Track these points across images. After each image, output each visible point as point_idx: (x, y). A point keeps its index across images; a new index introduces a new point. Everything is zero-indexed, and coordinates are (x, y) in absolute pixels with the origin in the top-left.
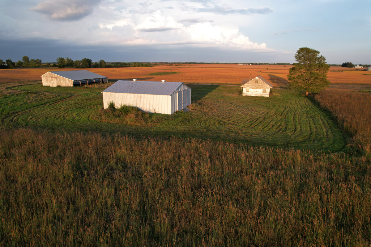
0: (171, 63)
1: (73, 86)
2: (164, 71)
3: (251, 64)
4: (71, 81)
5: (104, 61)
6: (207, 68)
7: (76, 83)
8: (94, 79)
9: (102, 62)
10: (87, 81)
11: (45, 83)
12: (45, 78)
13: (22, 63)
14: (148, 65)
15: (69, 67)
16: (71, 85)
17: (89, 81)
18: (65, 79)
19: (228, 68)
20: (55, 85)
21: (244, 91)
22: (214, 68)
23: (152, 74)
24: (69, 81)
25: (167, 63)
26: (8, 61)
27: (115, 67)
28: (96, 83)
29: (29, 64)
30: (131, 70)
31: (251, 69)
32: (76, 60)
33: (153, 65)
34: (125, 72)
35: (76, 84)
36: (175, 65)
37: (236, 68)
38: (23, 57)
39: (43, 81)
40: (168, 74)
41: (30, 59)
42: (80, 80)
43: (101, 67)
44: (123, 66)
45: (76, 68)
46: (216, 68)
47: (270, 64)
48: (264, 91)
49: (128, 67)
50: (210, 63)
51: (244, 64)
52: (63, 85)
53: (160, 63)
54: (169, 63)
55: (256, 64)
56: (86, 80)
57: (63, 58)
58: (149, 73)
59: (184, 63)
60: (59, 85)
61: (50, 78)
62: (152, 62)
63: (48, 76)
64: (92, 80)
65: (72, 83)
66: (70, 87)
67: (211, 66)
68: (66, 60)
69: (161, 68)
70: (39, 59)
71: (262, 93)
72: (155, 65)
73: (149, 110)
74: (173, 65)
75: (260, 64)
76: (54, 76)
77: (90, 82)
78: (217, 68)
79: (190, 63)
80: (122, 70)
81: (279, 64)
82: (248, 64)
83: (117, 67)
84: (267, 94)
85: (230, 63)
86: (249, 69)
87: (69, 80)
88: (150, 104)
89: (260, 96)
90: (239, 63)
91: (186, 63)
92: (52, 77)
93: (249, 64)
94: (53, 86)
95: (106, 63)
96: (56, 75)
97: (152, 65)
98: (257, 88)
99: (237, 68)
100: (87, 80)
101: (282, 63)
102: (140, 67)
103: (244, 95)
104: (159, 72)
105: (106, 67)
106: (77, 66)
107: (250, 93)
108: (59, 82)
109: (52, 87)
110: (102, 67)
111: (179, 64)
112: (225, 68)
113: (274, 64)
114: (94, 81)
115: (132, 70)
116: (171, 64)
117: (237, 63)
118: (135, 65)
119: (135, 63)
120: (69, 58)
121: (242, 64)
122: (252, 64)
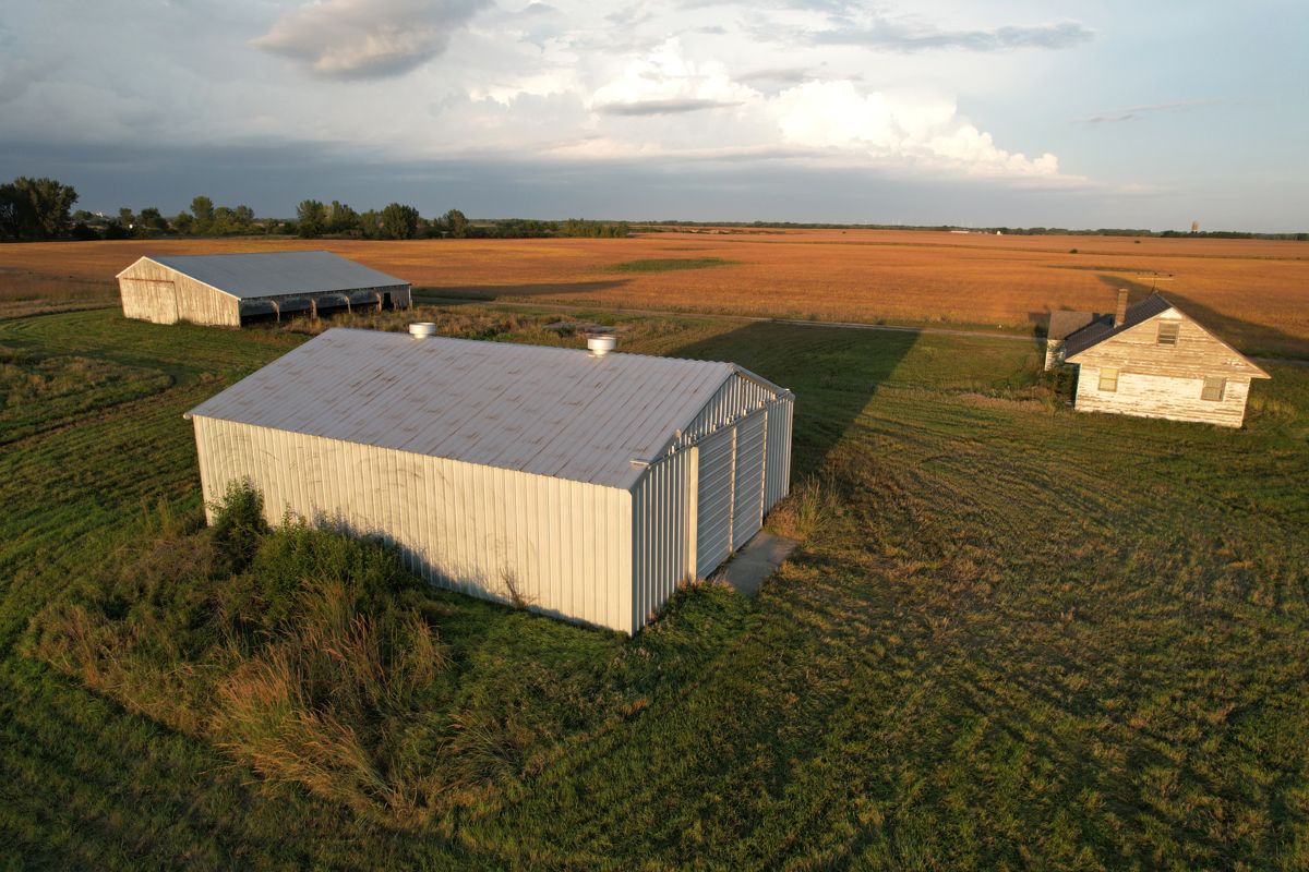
0: (705, 225)
1: (238, 322)
2: (676, 253)
3: (999, 233)
4: (233, 301)
5: (461, 215)
6: (839, 246)
7: (257, 308)
8: (347, 292)
9: (454, 218)
10: (310, 302)
11: (132, 307)
12: (130, 284)
13: (190, 219)
14: (621, 230)
15: (339, 235)
16: (230, 319)
17: (322, 301)
18: (207, 291)
19: (919, 245)
20: (169, 318)
21: (1087, 383)
22: (863, 243)
23: (625, 267)
24: (224, 301)
25: (691, 224)
26: (150, 214)
27: (502, 237)
28: (355, 307)
29: (212, 225)
30: (551, 250)
31: (1009, 249)
32: (367, 211)
33: (638, 231)
34: (525, 256)
35: (254, 316)
36: (720, 233)
37: (951, 246)
38: (195, 201)
39: (125, 299)
40: (689, 267)
41: (216, 206)
42: (276, 298)
43: (450, 236)
44: (530, 233)
45: (362, 239)
46: (871, 244)
47: (1071, 233)
48: (1214, 392)
49: (546, 236)
50: (847, 227)
51: (971, 230)
52: (200, 317)
53: (665, 223)
54: (696, 224)
55: (1019, 232)
56: (307, 298)
57: (320, 204)
58: (617, 262)
59: (750, 226)
60: (186, 317)
61: (152, 286)
62: (637, 221)
63: (143, 277)
64: (338, 295)
65: (236, 312)
66: (228, 328)
67: (851, 236)
68: (330, 213)
69: (667, 241)
70: (244, 208)
71: (1197, 403)
72: (645, 230)
73: (471, 573)
74: (712, 232)
75: (1033, 232)
76: (164, 278)
77: (327, 305)
78: (877, 244)
79: (771, 225)
80: (520, 249)
81: (1106, 233)
82: (988, 230)
83: (507, 237)
84: (1229, 412)
85: (921, 228)
86: (1003, 252)
87: (222, 296)
88: (480, 534)
89: (1182, 419)
90: (953, 228)
91: (758, 225)
92: (158, 281)
93: (994, 231)
94: (163, 322)
95: (468, 221)
96: (173, 273)
97: (634, 231)
98: (1165, 373)
99: (956, 246)
100: (312, 295)
101: (1119, 231)
102: (590, 236)
103: (1083, 406)
104: (655, 258)
105: (467, 237)
106: (367, 232)
107: (1123, 399)
108: (185, 303)
109: (160, 325)
110: (454, 237)
111: (734, 228)
112: (907, 244)
113: (1088, 233)
114: (347, 299)
115: (557, 250)
116: (705, 228)
117: (945, 227)
118: (575, 229)
119: (573, 223)
120: (342, 203)
121: (967, 229)
122: (1004, 231)
